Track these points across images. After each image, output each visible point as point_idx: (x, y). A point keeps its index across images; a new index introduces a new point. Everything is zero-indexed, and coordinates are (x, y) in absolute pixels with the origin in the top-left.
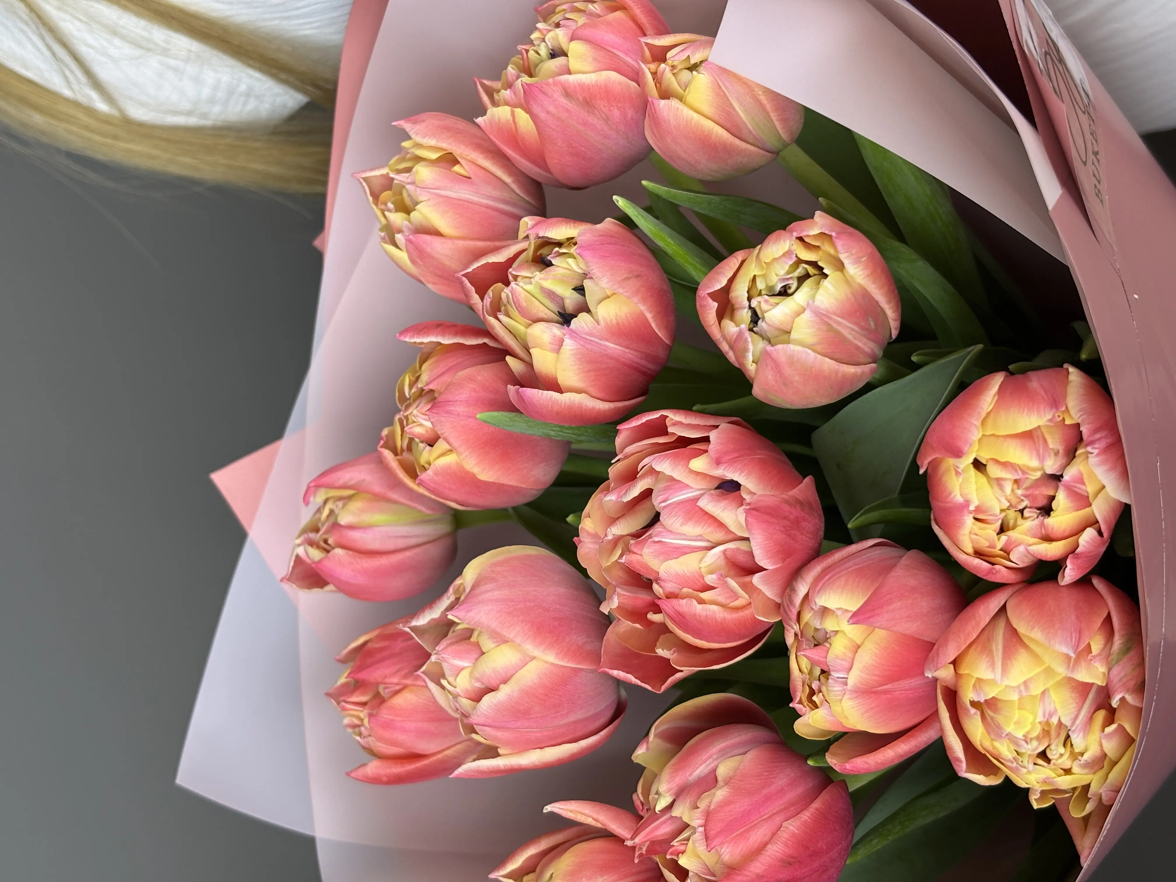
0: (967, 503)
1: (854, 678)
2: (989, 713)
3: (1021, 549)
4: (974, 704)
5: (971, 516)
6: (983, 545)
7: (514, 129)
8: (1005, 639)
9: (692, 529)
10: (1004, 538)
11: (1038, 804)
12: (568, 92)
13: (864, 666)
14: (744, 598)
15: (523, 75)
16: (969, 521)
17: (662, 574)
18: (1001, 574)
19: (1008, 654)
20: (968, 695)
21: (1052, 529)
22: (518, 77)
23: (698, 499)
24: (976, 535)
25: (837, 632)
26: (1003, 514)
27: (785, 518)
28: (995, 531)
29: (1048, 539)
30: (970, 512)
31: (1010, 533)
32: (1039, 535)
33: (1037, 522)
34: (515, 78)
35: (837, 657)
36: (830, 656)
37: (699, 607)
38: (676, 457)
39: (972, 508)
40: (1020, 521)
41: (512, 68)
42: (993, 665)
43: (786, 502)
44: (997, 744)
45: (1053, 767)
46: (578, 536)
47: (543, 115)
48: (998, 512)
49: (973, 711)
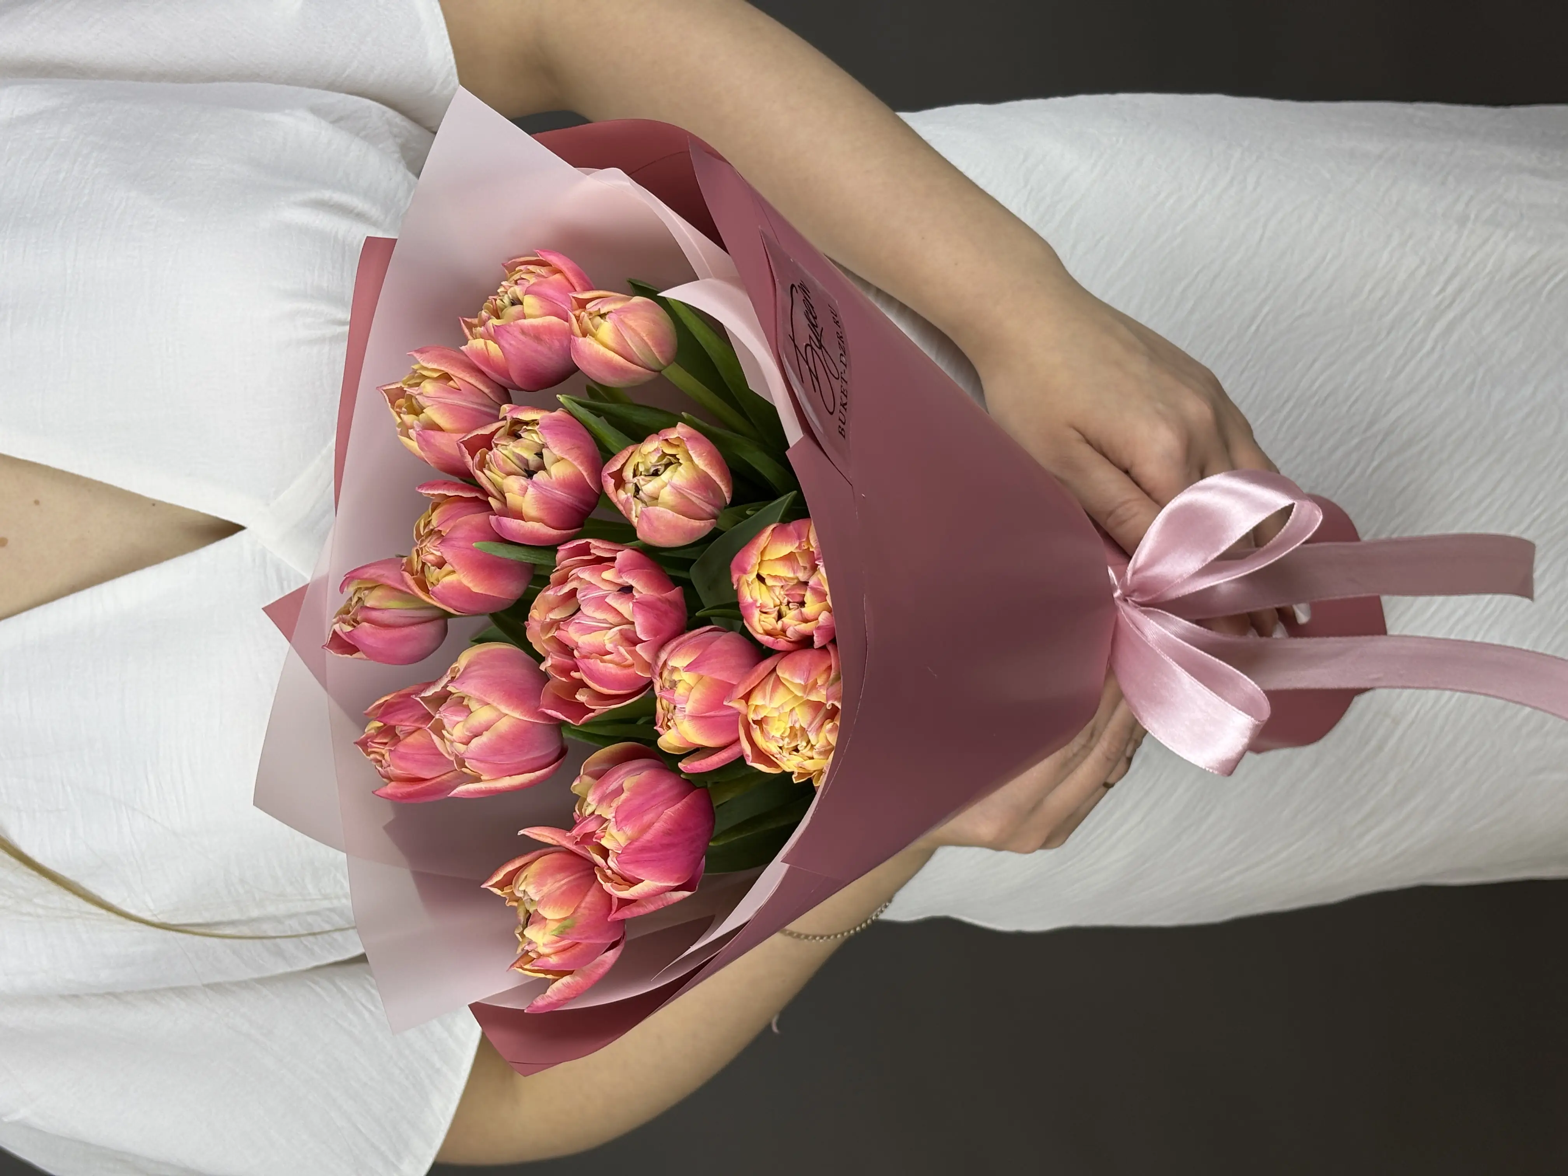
0: (755, 601)
1: (689, 707)
2: (764, 726)
3: (791, 629)
4: (755, 722)
5: (758, 609)
6: (769, 627)
7: (487, 353)
8: (774, 682)
9: (599, 615)
10: (780, 622)
11: (796, 781)
12: (523, 332)
13: (696, 700)
14: (630, 659)
15: (493, 317)
16: (757, 613)
17: (580, 644)
18: (781, 644)
19: (774, 690)
20: (752, 716)
21: (807, 615)
22: (489, 318)
23: (607, 596)
24: (764, 621)
25: (680, 680)
26: (777, 608)
27: (658, 609)
28: (774, 618)
29: (806, 621)
30: (758, 607)
31: (783, 619)
32: (801, 619)
33: (797, 611)
34: (487, 319)
35: (680, 695)
36: (676, 695)
37: (601, 664)
38: (593, 570)
39: (758, 605)
40: (788, 611)
41: (485, 312)
42: (764, 697)
43: (659, 600)
44: (768, 744)
45: (801, 756)
46: (528, 620)
47: (507, 346)
48: (772, 606)
49: (755, 726)
